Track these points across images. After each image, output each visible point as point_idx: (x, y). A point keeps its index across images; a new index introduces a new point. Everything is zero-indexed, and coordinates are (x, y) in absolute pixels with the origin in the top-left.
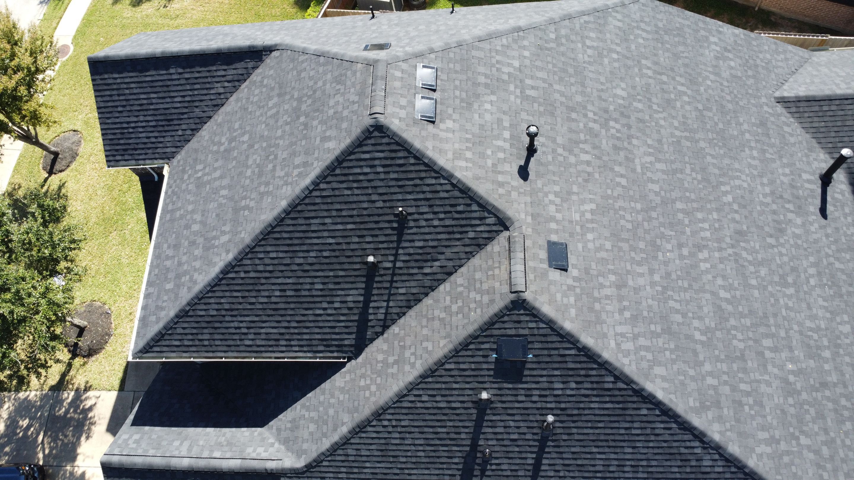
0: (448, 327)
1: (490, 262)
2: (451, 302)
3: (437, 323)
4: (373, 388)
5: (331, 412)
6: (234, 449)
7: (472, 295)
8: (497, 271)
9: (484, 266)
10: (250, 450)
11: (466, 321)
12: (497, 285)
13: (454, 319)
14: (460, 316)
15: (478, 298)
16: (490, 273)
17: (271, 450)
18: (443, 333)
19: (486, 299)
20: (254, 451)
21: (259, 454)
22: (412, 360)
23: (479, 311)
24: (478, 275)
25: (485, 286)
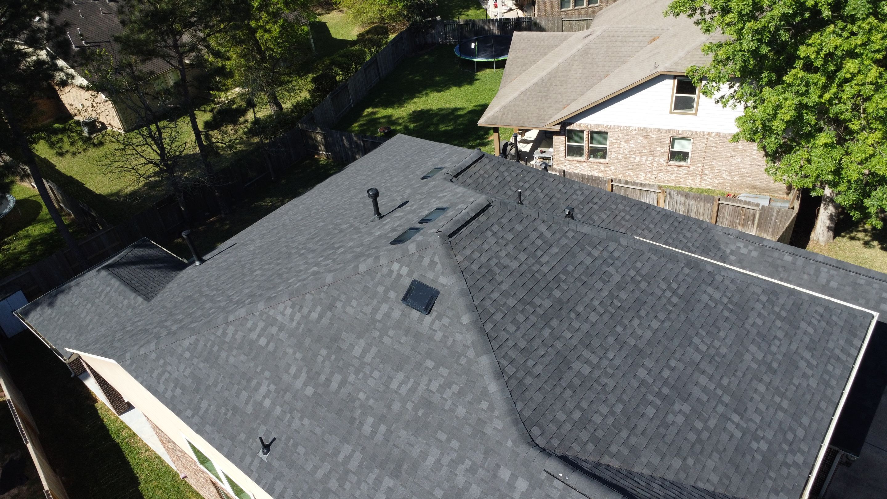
0: (540, 182)
1: (481, 180)
2: (526, 190)
3: (546, 191)
4: (621, 207)
5: (665, 227)
6: (770, 260)
7: (508, 179)
8: (481, 172)
9: (486, 183)
10: (754, 254)
11: (525, 173)
12: (488, 167)
13: (532, 181)
14: (526, 178)
15: (506, 174)
16: (486, 176)
17: (734, 248)
18: (546, 183)
19: (502, 169)
20: (750, 251)
21: (745, 246)
22: (579, 192)
23: (512, 169)
24: (495, 183)
25: (497, 174)
